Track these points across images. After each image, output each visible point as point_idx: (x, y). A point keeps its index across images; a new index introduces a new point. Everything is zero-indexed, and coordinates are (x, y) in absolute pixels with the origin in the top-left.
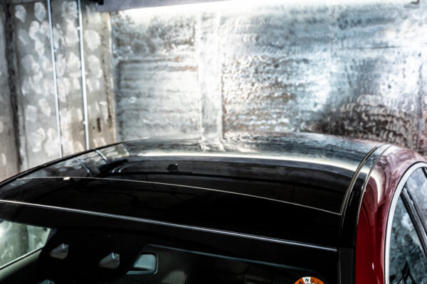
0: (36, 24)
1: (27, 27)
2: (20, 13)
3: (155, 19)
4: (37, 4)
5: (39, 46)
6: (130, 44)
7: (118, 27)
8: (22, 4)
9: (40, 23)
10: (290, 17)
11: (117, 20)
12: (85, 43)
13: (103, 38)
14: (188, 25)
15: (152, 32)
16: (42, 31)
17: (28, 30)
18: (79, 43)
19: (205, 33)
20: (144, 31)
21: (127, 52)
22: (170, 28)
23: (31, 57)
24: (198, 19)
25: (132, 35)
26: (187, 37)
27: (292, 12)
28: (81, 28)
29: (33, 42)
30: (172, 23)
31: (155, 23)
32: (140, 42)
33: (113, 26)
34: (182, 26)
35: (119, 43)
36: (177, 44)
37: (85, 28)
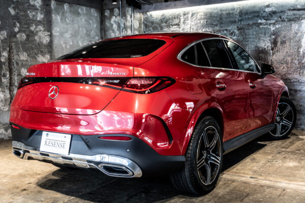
0: (114, 17)
1: (110, 18)
2: (107, 13)
3: (163, 15)
4: (115, 9)
5: (115, 26)
6: (151, 27)
7: (146, 19)
8: (109, 9)
9: (116, 17)
10: (220, 12)
11: (146, 16)
12: (134, 26)
13: (140, 24)
14: (177, 17)
15: (162, 21)
16: (117, 20)
17: (110, 20)
18: (132, 25)
19: (184, 20)
20: (158, 21)
21: (150, 30)
22: (169, 19)
23: (111, 31)
24: (182, 14)
25: (152, 23)
26: (177, 22)
27: (221, 10)
28: (132, 19)
29: (112, 25)
30: (170, 17)
31: (163, 17)
32: (156, 25)
33: (144, 19)
34: (175, 18)
35: (146, 26)
36: (173, 25)
37: (134, 19)
